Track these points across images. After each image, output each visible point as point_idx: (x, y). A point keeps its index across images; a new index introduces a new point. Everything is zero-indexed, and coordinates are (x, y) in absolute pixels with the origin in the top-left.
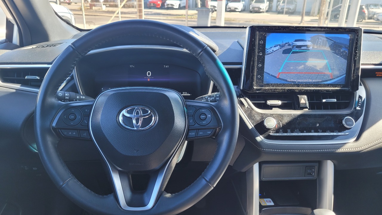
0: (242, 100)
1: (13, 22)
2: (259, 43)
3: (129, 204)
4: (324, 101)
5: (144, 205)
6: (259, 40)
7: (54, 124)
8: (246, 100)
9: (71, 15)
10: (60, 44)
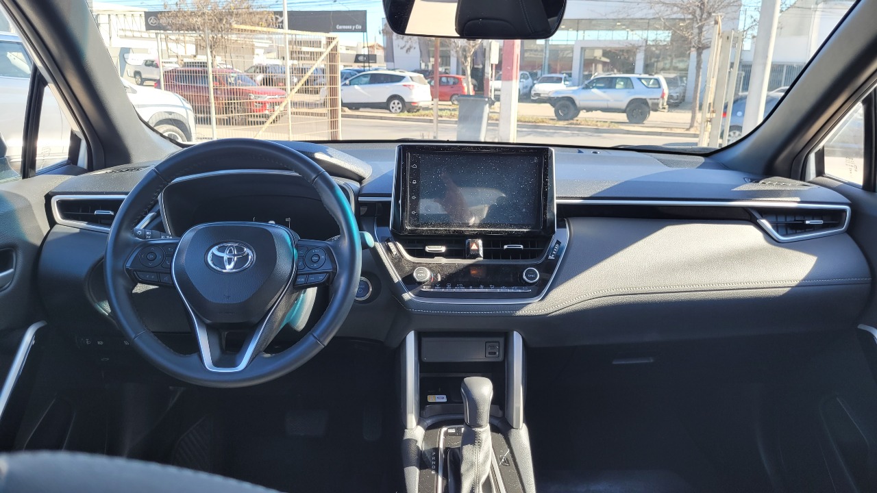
0: (391, 245)
1: (81, 136)
2: (411, 168)
3: (216, 363)
4: (506, 247)
5: (235, 365)
6: (412, 164)
7: (128, 265)
8: (395, 245)
9: (188, 110)
10: (146, 167)
